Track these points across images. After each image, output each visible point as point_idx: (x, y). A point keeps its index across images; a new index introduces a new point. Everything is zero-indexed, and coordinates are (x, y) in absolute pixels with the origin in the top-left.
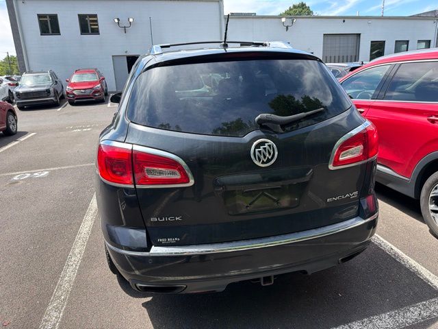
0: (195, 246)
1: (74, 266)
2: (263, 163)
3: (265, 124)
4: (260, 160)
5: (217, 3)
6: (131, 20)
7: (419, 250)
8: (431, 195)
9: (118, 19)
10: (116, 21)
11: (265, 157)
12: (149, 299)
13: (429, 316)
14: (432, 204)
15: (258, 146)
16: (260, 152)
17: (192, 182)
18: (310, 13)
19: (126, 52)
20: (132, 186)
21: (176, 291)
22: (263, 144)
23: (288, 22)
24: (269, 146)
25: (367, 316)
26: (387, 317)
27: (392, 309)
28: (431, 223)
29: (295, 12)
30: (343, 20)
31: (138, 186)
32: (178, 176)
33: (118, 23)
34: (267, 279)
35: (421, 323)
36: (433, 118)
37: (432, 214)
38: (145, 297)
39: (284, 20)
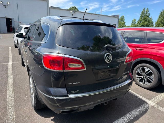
0: (85, 93)
1: (12, 109)
2: (108, 61)
3: (108, 48)
4: (107, 61)
5: (46, 2)
6: (8, 3)
7: (135, 89)
8: (136, 72)
9: (2, 2)
10: (1, 2)
11: (109, 59)
12: (53, 117)
13: (146, 109)
14: (136, 75)
15: (106, 56)
16: (107, 58)
17: (86, 69)
18: (78, 10)
19: (6, 16)
20: (63, 71)
21: (75, 112)
22: (108, 55)
23: (73, 13)
24: (110, 55)
25: (130, 112)
26: (135, 111)
27: (135, 109)
28: (136, 81)
29: (73, 9)
30: (90, 14)
31: (65, 71)
32: (81, 67)
33: (2, 3)
34: (106, 103)
35: (144, 111)
36: (137, 48)
37: (137, 78)
38: (51, 117)
39: (71, 12)
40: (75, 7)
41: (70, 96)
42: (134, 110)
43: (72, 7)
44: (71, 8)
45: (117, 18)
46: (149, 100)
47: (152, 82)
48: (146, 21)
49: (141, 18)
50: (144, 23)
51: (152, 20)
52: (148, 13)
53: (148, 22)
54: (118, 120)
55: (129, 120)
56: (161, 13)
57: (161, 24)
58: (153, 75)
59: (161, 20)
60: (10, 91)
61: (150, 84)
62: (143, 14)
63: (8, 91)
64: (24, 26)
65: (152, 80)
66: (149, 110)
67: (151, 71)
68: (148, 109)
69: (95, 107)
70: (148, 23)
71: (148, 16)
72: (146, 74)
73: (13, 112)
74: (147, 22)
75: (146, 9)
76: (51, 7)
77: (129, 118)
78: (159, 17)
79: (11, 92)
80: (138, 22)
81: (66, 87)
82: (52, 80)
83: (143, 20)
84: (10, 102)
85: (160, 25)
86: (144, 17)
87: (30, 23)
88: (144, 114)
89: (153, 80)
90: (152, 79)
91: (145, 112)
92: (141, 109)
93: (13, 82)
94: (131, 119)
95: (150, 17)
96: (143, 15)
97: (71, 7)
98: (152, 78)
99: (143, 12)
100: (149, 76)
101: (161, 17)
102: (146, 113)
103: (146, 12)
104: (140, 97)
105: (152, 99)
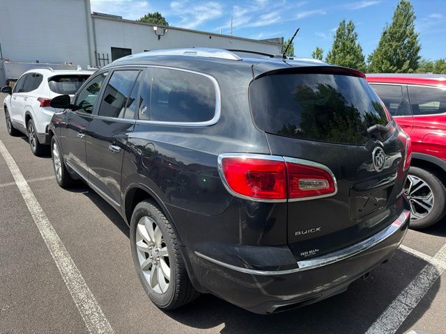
3: (374, 134)
12: (222, 326)
13: (434, 279)
15: (376, 155)
17: (336, 191)
18: (165, 24)
20: (285, 201)
22: (378, 151)
23: (160, 32)
25: (402, 289)
26: (413, 286)
27: (410, 280)
29: (151, 21)
31: (290, 200)
39: (155, 28)
40: (158, 16)
41: (304, 265)
42: (409, 283)
43: (150, 15)
44: (146, 18)
45: (277, 47)
46: (433, 256)
47: (429, 211)
48: (348, 53)
49: (336, 47)
50: (344, 57)
51: (361, 50)
52: (353, 33)
53: (352, 57)
54: (385, 313)
55: (410, 311)
56: (385, 33)
57: (385, 61)
58: (432, 193)
59: (386, 51)
60: (66, 264)
61: (423, 217)
62: (339, 36)
63: (58, 266)
64: (47, 73)
65: (429, 206)
66: (441, 279)
67: (425, 184)
68: (439, 278)
69: (351, 285)
70: (353, 59)
71: (352, 41)
72: (411, 191)
73: (105, 323)
74: (350, 56)
75: (347, 23)
76: (95, 14)
77: (407, 305)
78: (381, 44)
79: (70, 267)
80: (330, 57)
81: (289, 242)
82: (242, 226)
83: (342, 51)
84: (82, 296)
85: (383, 63)
86: (344, 44)
87: (38, 62)
88: (437, 292)
89: (432, 206)
90: (430, 204)
91: (435, 286)
92: (425, 280)
93: (62, 239)
94: (414, 307)
95: (357, 42)
96: (341, 38)
97: (147, 14)
98: (428, 202)
99: (339, 31)
100: (420, 198)
101: (384, 42)
102: (440, 290)
103: (349, 30)
104: (409, 251)
105: (437, 252)
